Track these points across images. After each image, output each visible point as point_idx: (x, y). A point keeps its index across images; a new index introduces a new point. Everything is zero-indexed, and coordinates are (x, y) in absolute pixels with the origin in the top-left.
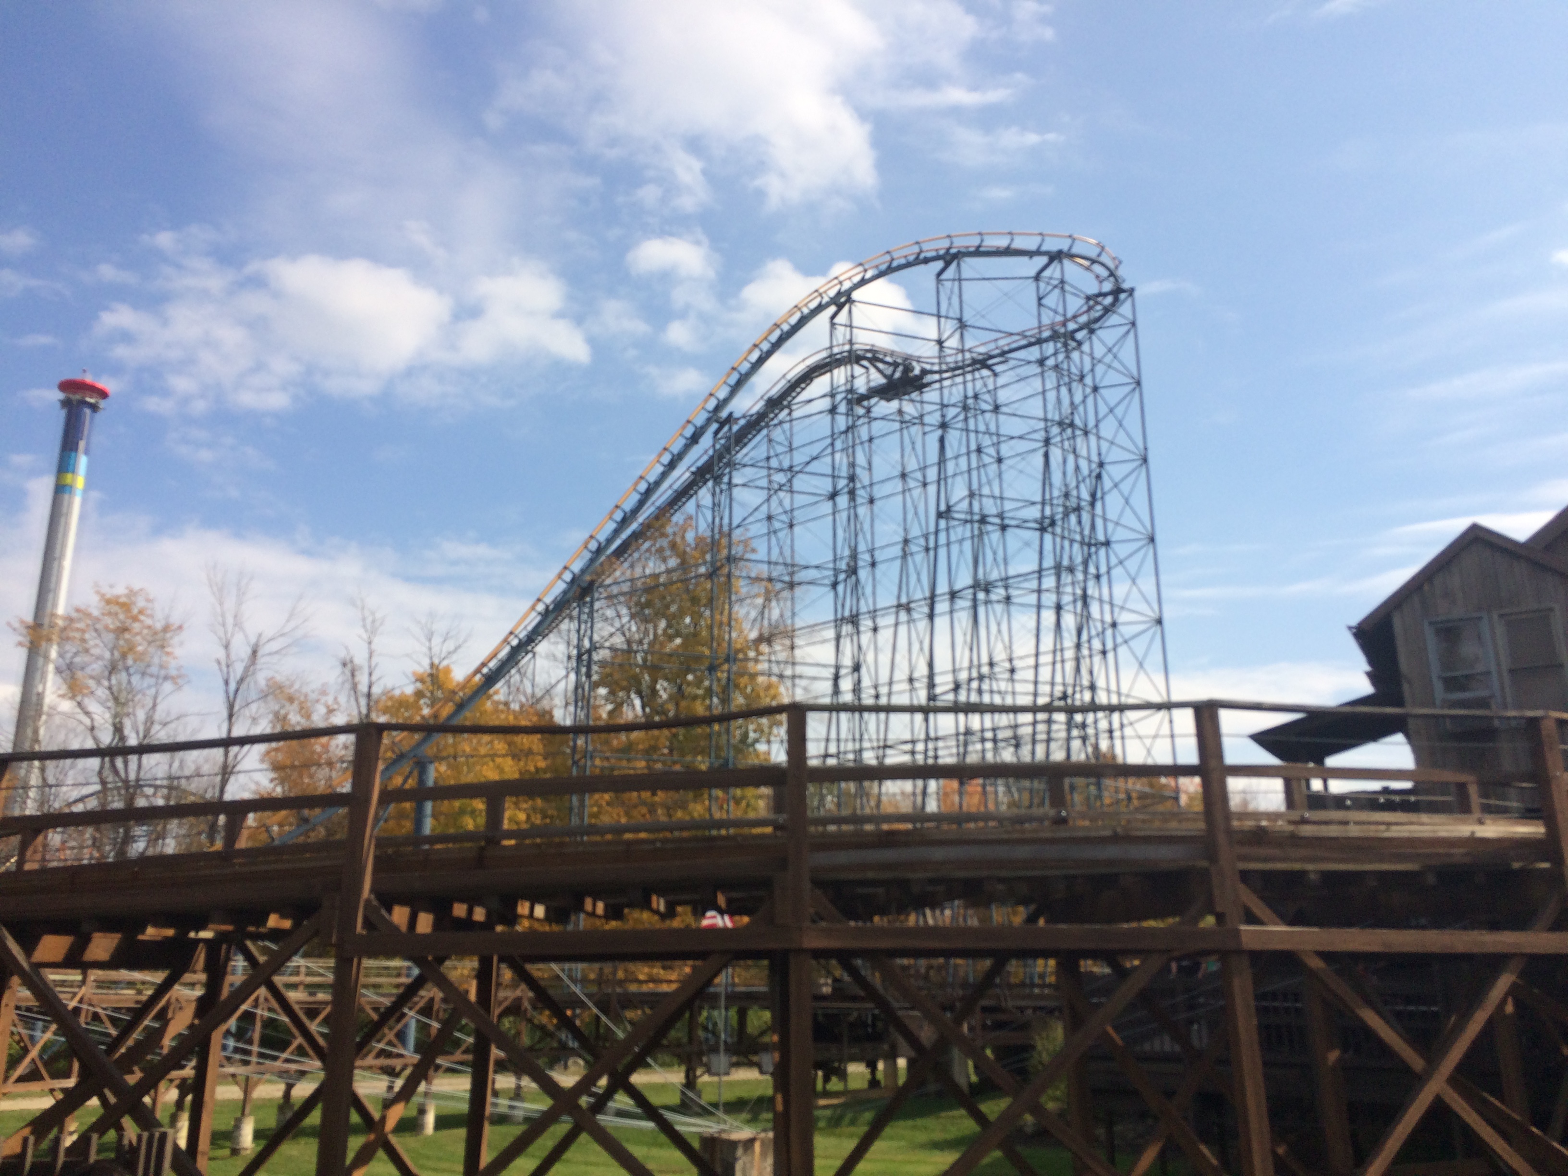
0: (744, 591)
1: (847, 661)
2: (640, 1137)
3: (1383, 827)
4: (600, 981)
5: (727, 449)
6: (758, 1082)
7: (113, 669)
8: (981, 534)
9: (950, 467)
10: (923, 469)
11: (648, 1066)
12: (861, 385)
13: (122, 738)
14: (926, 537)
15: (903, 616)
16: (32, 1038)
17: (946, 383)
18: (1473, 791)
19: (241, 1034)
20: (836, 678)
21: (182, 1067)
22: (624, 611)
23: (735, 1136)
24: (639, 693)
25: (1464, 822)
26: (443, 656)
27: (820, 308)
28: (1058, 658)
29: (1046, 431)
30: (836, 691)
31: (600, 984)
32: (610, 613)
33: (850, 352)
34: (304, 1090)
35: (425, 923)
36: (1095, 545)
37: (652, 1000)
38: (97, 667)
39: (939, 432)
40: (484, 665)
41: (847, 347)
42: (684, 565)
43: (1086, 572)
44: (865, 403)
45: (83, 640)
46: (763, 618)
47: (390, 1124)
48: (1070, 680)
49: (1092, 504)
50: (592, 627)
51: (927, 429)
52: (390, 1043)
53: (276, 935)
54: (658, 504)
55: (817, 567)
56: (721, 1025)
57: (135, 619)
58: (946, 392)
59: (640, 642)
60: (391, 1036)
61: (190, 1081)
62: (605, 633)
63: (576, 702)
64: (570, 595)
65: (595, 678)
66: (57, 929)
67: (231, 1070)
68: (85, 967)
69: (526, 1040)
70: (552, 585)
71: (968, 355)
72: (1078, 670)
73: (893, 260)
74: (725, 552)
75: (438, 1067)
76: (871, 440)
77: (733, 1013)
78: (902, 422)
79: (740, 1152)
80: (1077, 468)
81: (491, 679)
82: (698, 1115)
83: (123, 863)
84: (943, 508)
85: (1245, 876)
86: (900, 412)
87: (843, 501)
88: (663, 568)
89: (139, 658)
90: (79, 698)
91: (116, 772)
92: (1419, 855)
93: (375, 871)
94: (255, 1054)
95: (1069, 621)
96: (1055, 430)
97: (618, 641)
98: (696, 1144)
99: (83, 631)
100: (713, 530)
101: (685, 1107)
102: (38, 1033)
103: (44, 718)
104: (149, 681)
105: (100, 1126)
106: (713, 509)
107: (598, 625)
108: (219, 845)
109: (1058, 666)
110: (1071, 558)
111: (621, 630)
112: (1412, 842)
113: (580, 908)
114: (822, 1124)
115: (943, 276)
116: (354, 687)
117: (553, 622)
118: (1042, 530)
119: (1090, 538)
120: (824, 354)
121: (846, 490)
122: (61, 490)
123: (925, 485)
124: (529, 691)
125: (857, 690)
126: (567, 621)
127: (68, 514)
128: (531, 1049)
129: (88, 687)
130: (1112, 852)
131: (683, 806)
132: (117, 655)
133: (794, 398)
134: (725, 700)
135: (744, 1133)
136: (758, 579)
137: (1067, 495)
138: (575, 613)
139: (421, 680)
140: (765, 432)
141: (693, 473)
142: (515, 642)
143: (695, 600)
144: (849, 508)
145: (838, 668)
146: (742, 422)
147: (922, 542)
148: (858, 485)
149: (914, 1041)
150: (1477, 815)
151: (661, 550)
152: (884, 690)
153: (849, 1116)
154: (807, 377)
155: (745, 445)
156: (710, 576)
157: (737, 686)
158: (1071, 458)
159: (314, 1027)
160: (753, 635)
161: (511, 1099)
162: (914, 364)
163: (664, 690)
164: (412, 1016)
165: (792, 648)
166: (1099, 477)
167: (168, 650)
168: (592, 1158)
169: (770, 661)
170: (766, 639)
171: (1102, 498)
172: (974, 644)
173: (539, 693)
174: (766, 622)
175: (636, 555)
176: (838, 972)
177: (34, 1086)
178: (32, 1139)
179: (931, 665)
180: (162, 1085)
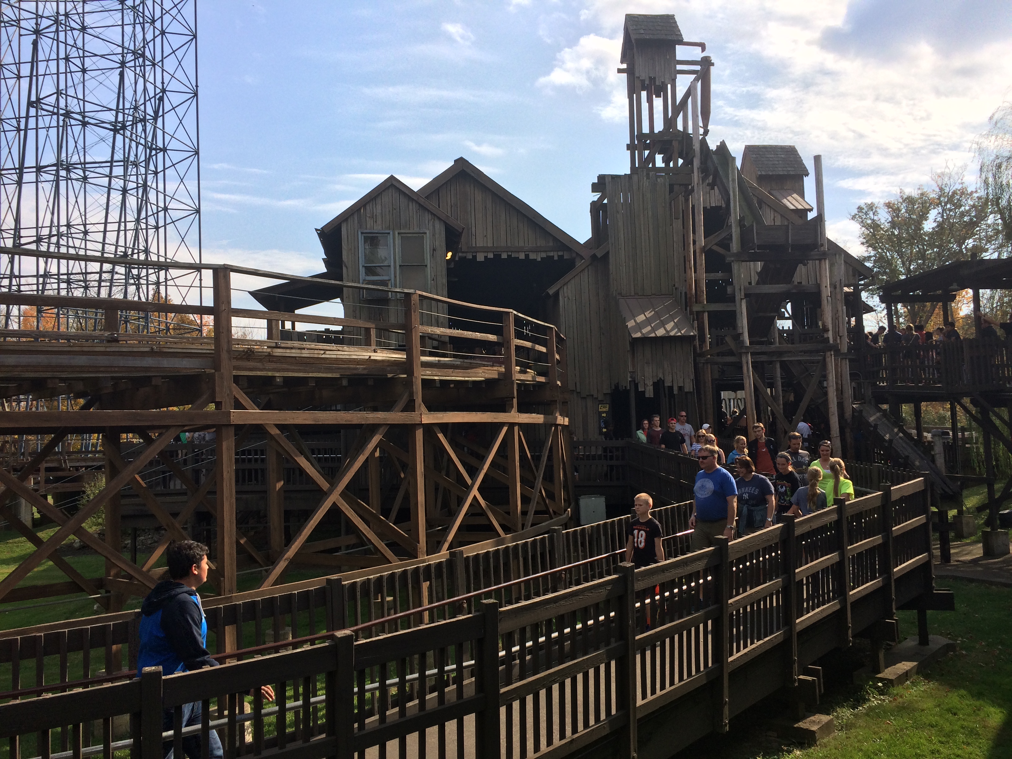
3: (322, 352)
8: (65, 126)
10: (18, 64)
18: (373, 332)
25: (367, 351)
28: (122, 228)
29: (123, 56)
36: (156, 149)
39: (34, 37)
43: (147, 167)
48: (130, 244)
49: (155, 119)
72: (136, 237)
80: (145, 89)
84: (33, 98)
85: (237, 379)
92: (339, 368)
95: (132, 202)
96: (130, 57)
109: (122, 233)
110: (136, 155)
112: (337, 360)
118: (115, 131)
119: (152, 144)
123: (19, 77)
130: (149, 362)
137: (136, 108)
150: (373, 347)
158: (141, 80)
166: (161, 99)
171: (163, 116)
172: (55, 209)
179: (17, 220)
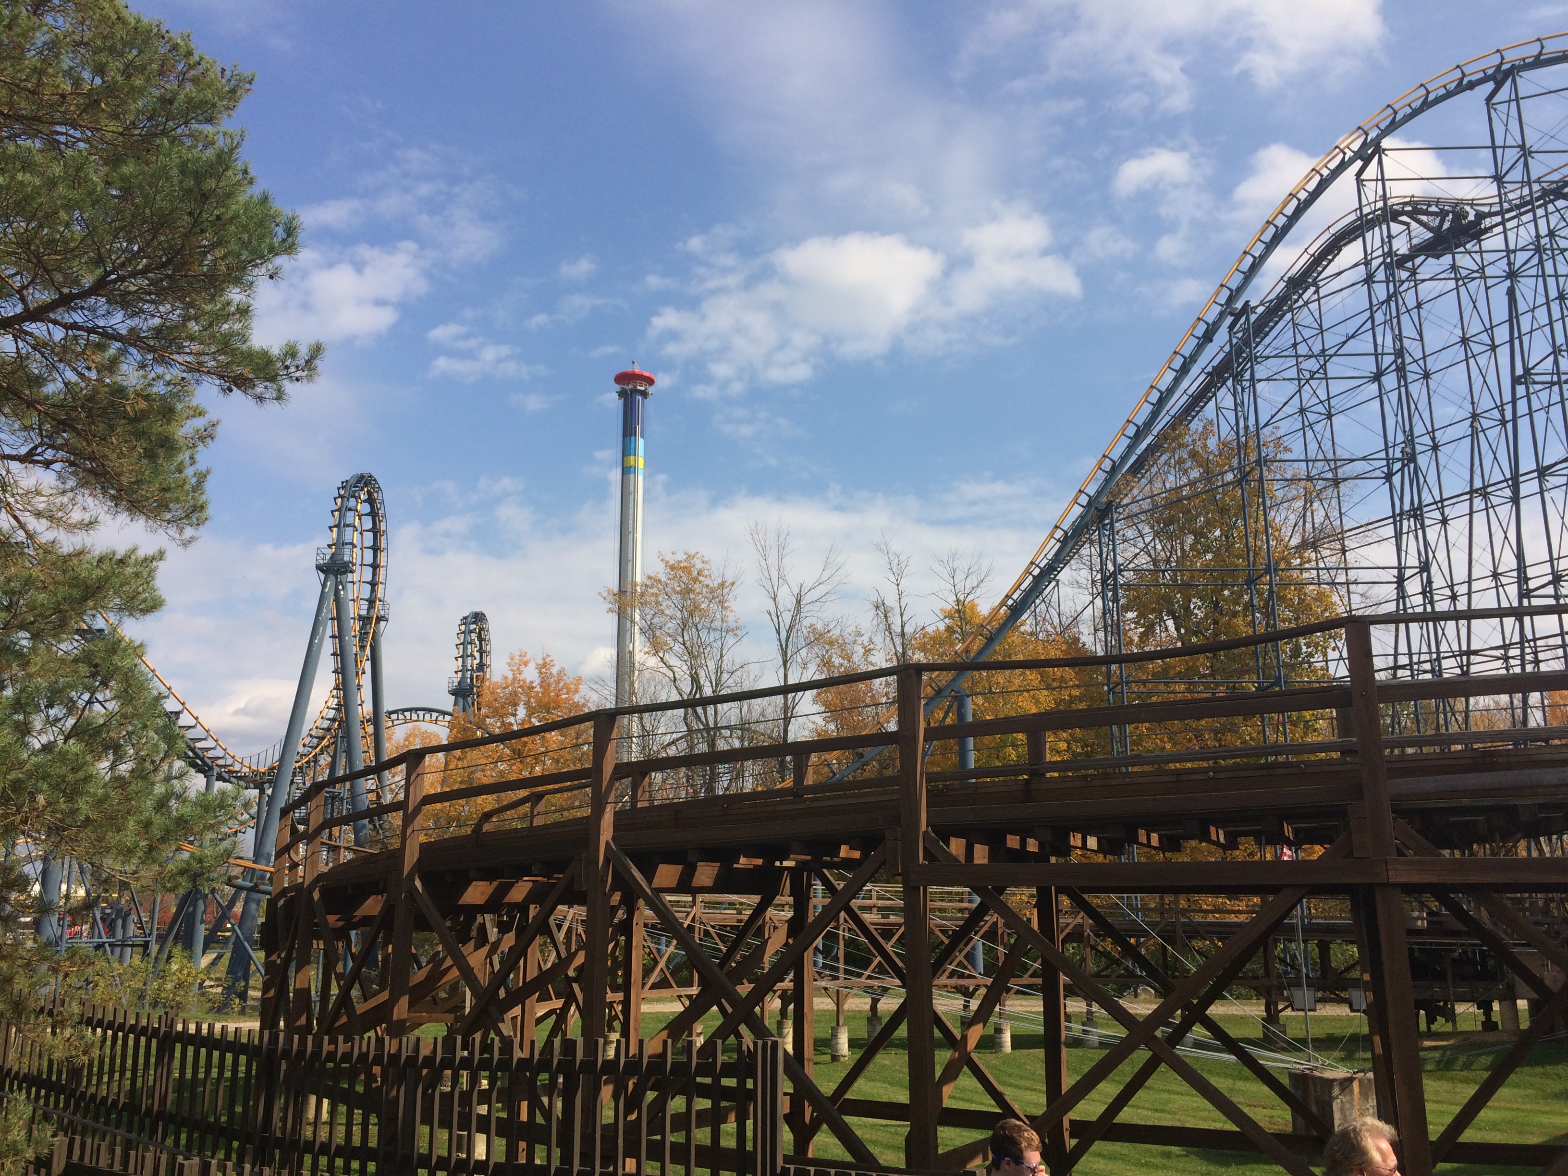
0: (1279, 494)
1: (1412, 560)
2: (1223, 1069)
4: (1161, 910)
5: (1246, 342)
6: (1350, 1019)
7: (684, 626)
9: (1525, 323)
10: (1490, 330)
11: (1225, 998)
12: (1401, 246)
13: (699, 688)
14: (1501, 408)
15: (1479, 503)
16: (659, 951)
17: (1509, 225)
19: (826, 951)
20: (1400, 581)
21: (782, 981)
22: (1146, 529)
23: (1329, 1075)
24: (1172, 614)
26: (967, 592)
27: (1343, 166)
30: (1402, 595)
31: (1162, 913)
32: (1130, 533)
33: (1384, 209)
34: (889, 1005)
35: (981, 855)
37: (1223, 931)
38: (671, 626)
39: (1508, 283)
40: (1008, 597)
41: (1380, 204)
42: (1208, 475)
44: (1409, 265)
45: (658, 603)
46: (1304, 522)
47: (971, 1044)
50: (1114, 550)
51: (1490, 282)
52: (960, 964)
53: (848, 864)
54: (1172, 413)
55: (1364, 459)
56: (1301, 959)
57: (695, 580)
58: (1511, 235)
59: (1168, 561)
60: (960, 957)
61: (789, 992)
62: (1129, 555)
63: (1105, 627)
64: (1088, 518)
65: (1122, 601)
66: (670, 858)
67: (823, 984)
68: (694, 891)
69: (1091, 966)
70: (1068, 511)
71: (1536, 187)
73: (1428, 92)
74: (1253, 457)
75: (1008, 990)
76: (1419, 306)
77: (1312, 945)
78: (1457, 280)
79: (1336, 1091)
81: (1016, 611)
82: (1284, 1050)
83: (713, 800)
84: (1519, 371)
86: (1454, 267)
87: (1390, 381)
88: (1185, 480)
89: (704, 614)
90: (661, 654)
91: (698, 718)
93: (928, 806)
94: (841, 971)
97: (1143, 560)
98: (1285, 1081)
99: (656, 595)
100: (1237, 433)
101: (1268, 1042)
102: (663, 948)
103: (637, 673)
104: (713, 635)
105: (721, 1033)
106: (1236, 410)
107: (1120, 548)
108: (789, 782)
111: (1145, 549)
113: (1133, 839)
114: (1429, 1067)
115: (1496, 100)
116: (889, 628)
117: (1073, 548)
120: (1353, 217)
121: (1393, 367)
122: (627, 471)
123: (1493, 348)
124: (1056, 621)
125: (1427, 591)
126: (1087, 546)
127: (635, 491)
128: (1097, 975)
129: (666, 644)
131: (1234, 729)
132: (686, 614)
133: (1320, 273)
134: (1270, 614)
135: (1340, 1073)
136: (1294, 480)
138: (1095, 536)
139: (949, 616)
140: (1288, 316)
141: (1209, 374)
142: (1036, 572)
143: (1223, 510)
144: (1399, 388)
145: (1401, 569)
146: (1261, 310)
147: (1496, 414)
148: (1408, 360)
149: (1535, 983)
151: (1181, 461)
152: (1462, 589)
153: (1462, 1059)
154: (1334, 247)
155: (1267, 334)
156: (1239, 482)
157: (1282, 599)
159: (889, 947)
160: (1295, 541)
161: (1083, 1025)
162: (1468, 208)
163: (1199, 610)
164: (978, 943)
165: (1344, 551)
167: (726, 605)
168: (1175, 1088)
169: (1318, 569)
170: (1311, 544)
173: (1066, 621)
174: (1309, 526)
175: (1154, 470)
176: (1434, 905)
177: (665, 993)
178: (670, 1041)
179: (1520, 556)
180: (768, 998)
